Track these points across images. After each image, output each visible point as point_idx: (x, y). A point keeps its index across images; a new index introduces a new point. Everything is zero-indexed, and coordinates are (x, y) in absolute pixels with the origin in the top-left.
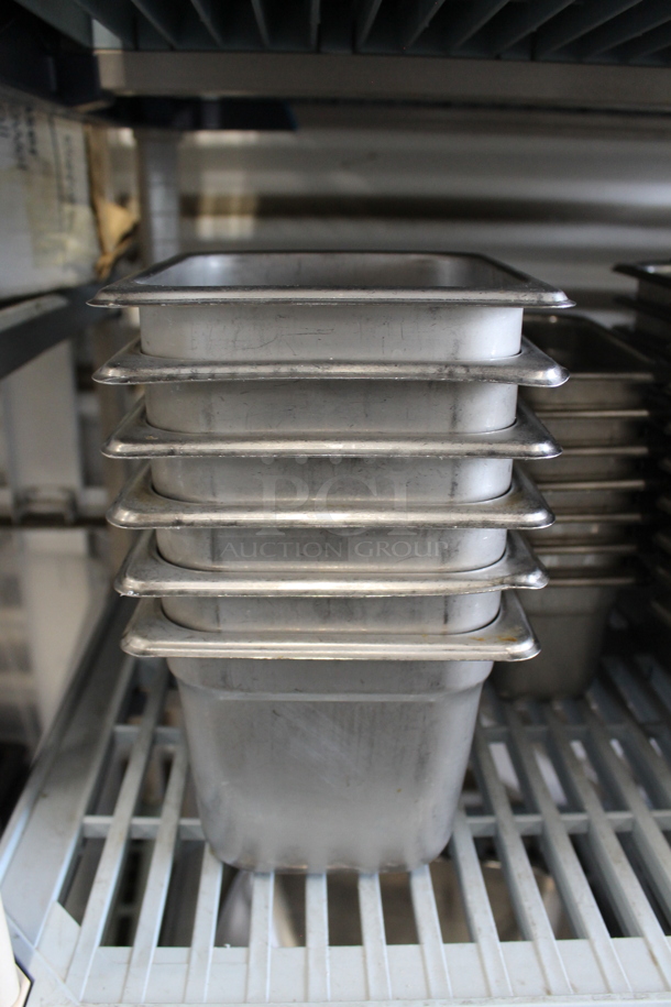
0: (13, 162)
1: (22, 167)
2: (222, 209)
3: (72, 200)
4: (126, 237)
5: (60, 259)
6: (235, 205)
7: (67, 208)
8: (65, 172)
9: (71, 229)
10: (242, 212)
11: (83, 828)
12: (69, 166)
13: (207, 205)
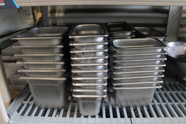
0: (18, 11)
1: (19, 12)
2: (59, 12)
3: (29, 15)
4: (40, 18)
5: (27, 24)
6: (61, 11)
7: (28, 16)
8: (27, 11)
9: (29, 19)
10: (62, 12)
11: (22, 103)
12: (28, 10)
13: (57, 11)
